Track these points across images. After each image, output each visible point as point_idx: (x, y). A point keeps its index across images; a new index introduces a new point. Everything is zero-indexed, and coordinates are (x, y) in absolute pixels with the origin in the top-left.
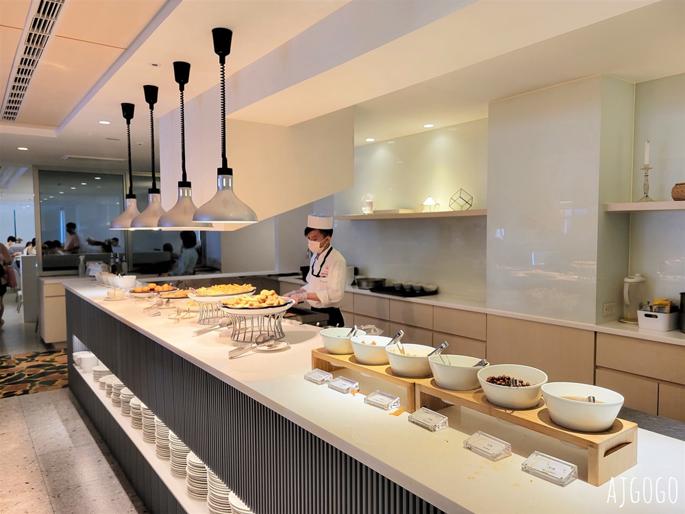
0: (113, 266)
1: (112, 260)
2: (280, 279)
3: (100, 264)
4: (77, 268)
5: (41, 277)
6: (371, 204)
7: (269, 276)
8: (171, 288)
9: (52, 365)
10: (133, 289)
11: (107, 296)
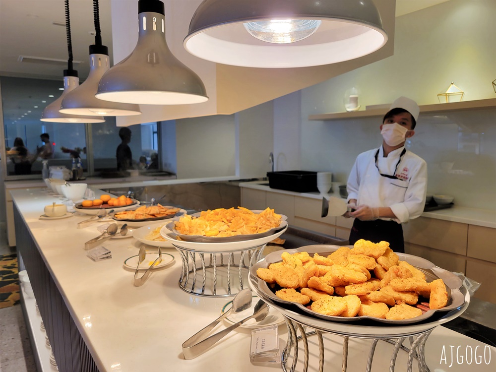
0: (74, 170)
1: (74, 165)
2: (241, 184)
3: (61, 168)
4: (40, 172)
5: (5, 181)
6: (355, 100)
7: (230, 181)
8: (129, 201)
9: (11, 272)
10: (81, 201)
11: (44, 214)
